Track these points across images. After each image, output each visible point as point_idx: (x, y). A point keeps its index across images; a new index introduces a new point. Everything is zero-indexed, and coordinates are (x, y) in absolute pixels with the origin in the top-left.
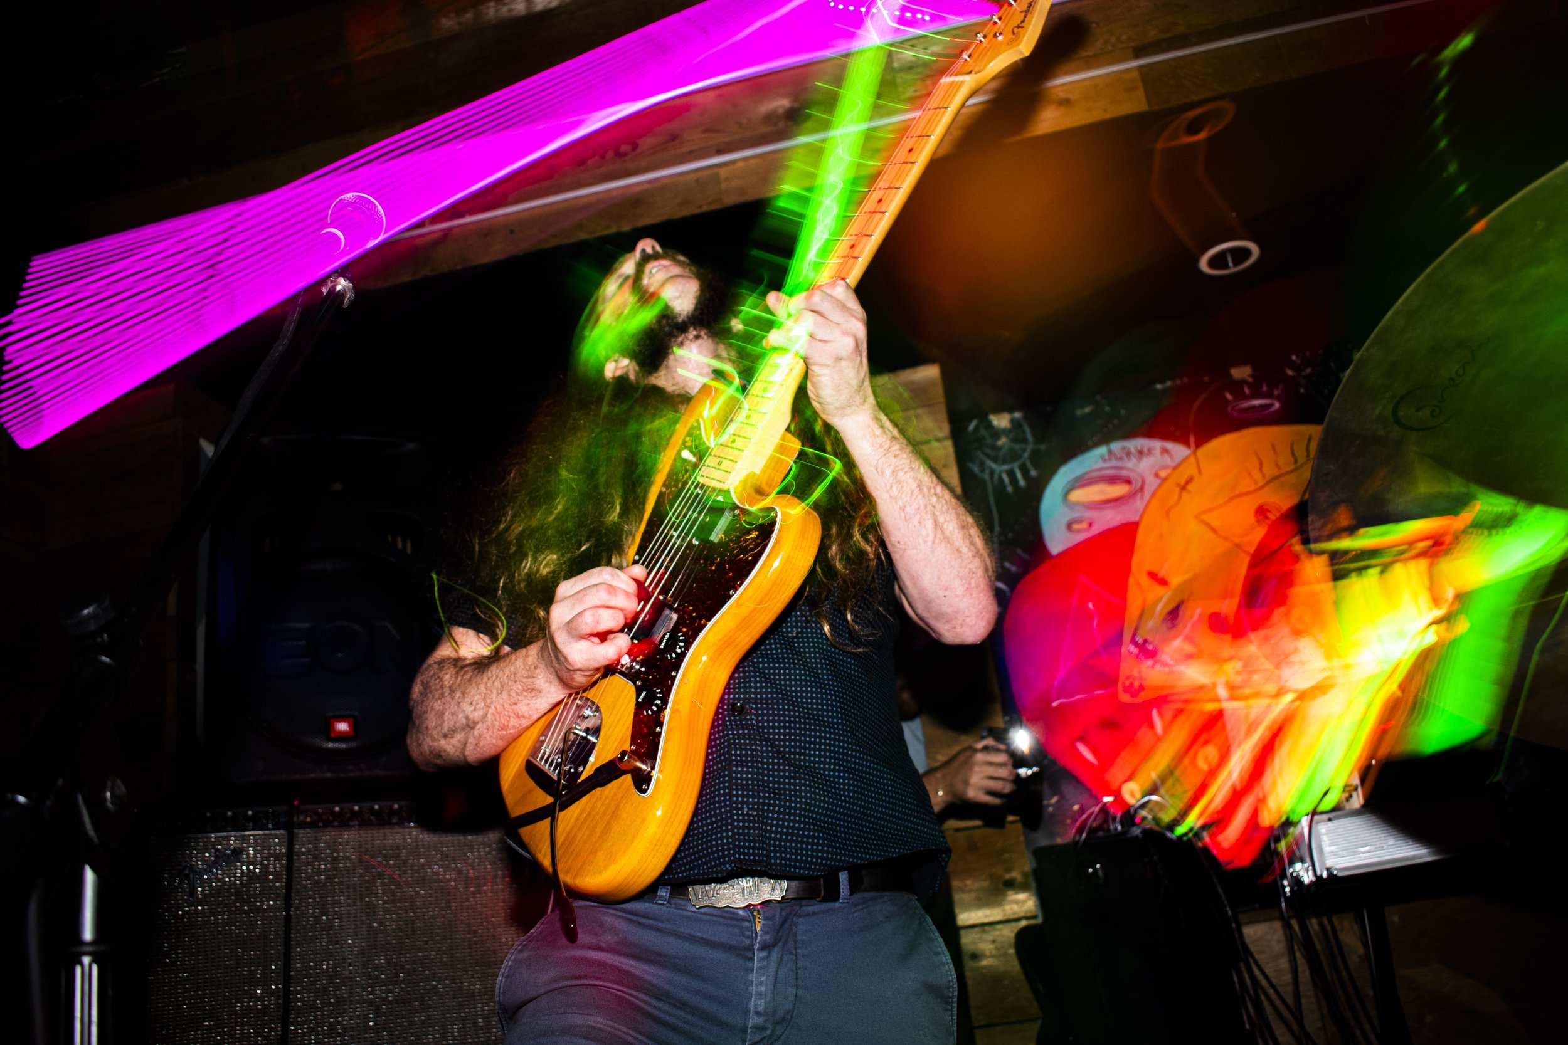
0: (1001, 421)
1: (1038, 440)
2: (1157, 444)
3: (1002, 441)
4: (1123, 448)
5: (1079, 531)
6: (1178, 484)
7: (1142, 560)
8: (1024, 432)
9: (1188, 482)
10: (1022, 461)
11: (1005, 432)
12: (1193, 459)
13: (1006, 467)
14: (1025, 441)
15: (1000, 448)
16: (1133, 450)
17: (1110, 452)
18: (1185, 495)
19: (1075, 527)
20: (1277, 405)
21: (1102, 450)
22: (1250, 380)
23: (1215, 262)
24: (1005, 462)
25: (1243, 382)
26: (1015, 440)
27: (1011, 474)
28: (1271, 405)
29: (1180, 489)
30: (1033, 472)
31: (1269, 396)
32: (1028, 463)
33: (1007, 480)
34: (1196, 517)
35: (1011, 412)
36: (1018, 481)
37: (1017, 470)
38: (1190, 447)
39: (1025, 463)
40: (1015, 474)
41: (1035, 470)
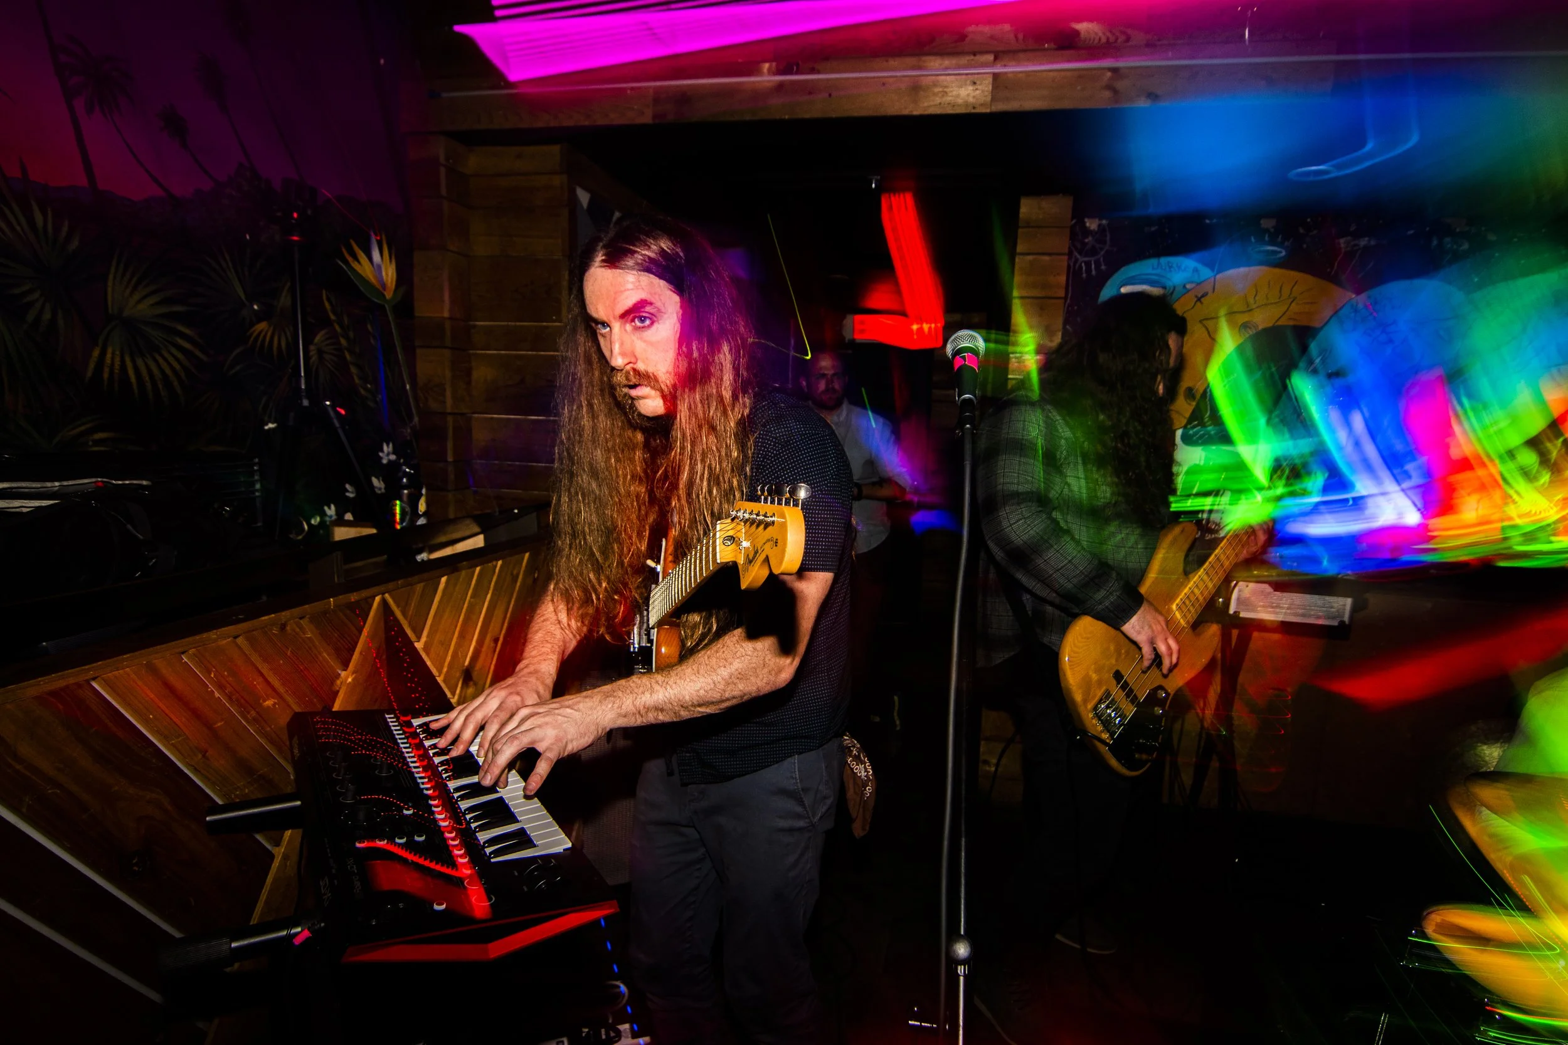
0: (1092, 224)
1: (1113, 244)
2: (1191, 262)
3: (1089, 240)
4: (1169, 262)
6: (1196, 296)
8: (1106, 236)
9: (1203, 296)
10: (1098, 257)
11: (1092, 233)
12: (1212, 280)
13: (1086, 259)
14: (1105, 243)
15: (1087, 244)
16: (1175, 265)
17: (1159, 264)
18: (1198, 303)
20: (1284, 253)
21: (1154, 261)
22: (1272, 230)
24: (1086, 256)
25: (1267, 230)
26: (1097, 240)
27: (1088, 264)
29: (1196, 299)
30: (1103, 267)
31: (1281, 245)
32: (1102, 259)
33: (1084, 268)
34: (1201, 321)
35: (1100, 219)
36: (1091, 271)
37: (1093, 262)
38: (1213, 270)
39: (1100, 259)
40: (1091, 265)
41: (1105, 265)
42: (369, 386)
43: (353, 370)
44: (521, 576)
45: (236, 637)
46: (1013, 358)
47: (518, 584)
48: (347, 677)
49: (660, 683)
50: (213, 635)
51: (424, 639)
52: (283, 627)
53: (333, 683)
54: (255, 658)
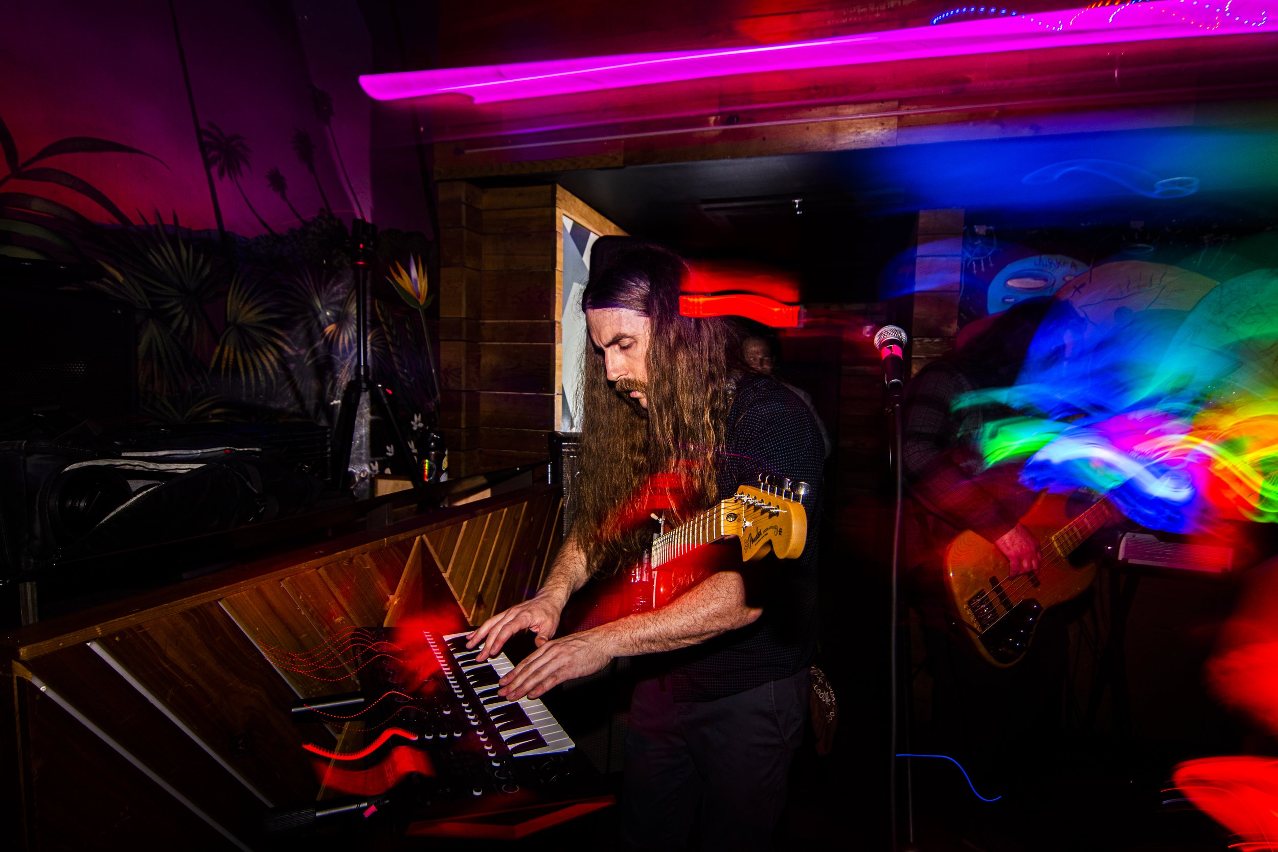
0: (981, 230)
1: (1000, 245)
2: (1070, 260)
3: (978, 242)
4: (1049, 260)
6: (1075, 287)
8: (992, 239)
11: (981, 237)
12: (1089, 272)
13: (976, 258)
14: (992, 244)
15: (976, 246)
16: (1054, 262)
17: (1040, 260)
18: (1077, 293)
19: (1007, 300)
20: (1153, 249)
21: (1036, 258)
22: (1141, 230)
24: (976, 255)
25: (1137, 230)
26: (986, 243)
27: (978, 263)
28: (1150, 248)
29: (1074, 289)
30: (991, 265)
32: (990, 258)
33: (975, 266)
35: (988, 226)
36: (981, 268)
37: (982, 261)
38: (1089, 266)
39: (988, 257)
40: (981, 263)
41: (993, 263)
42: (406, 371)
43: (395, 359)
44: (521, 521)
45: (318, 568)
46: (915, 341)
47: (519, 527)
48: (394, 600)
49: (652, 620)
50: (303, 566)
51: (449, 570)
52: (351, 560)
53: (384, 604)
54: (330, 583)
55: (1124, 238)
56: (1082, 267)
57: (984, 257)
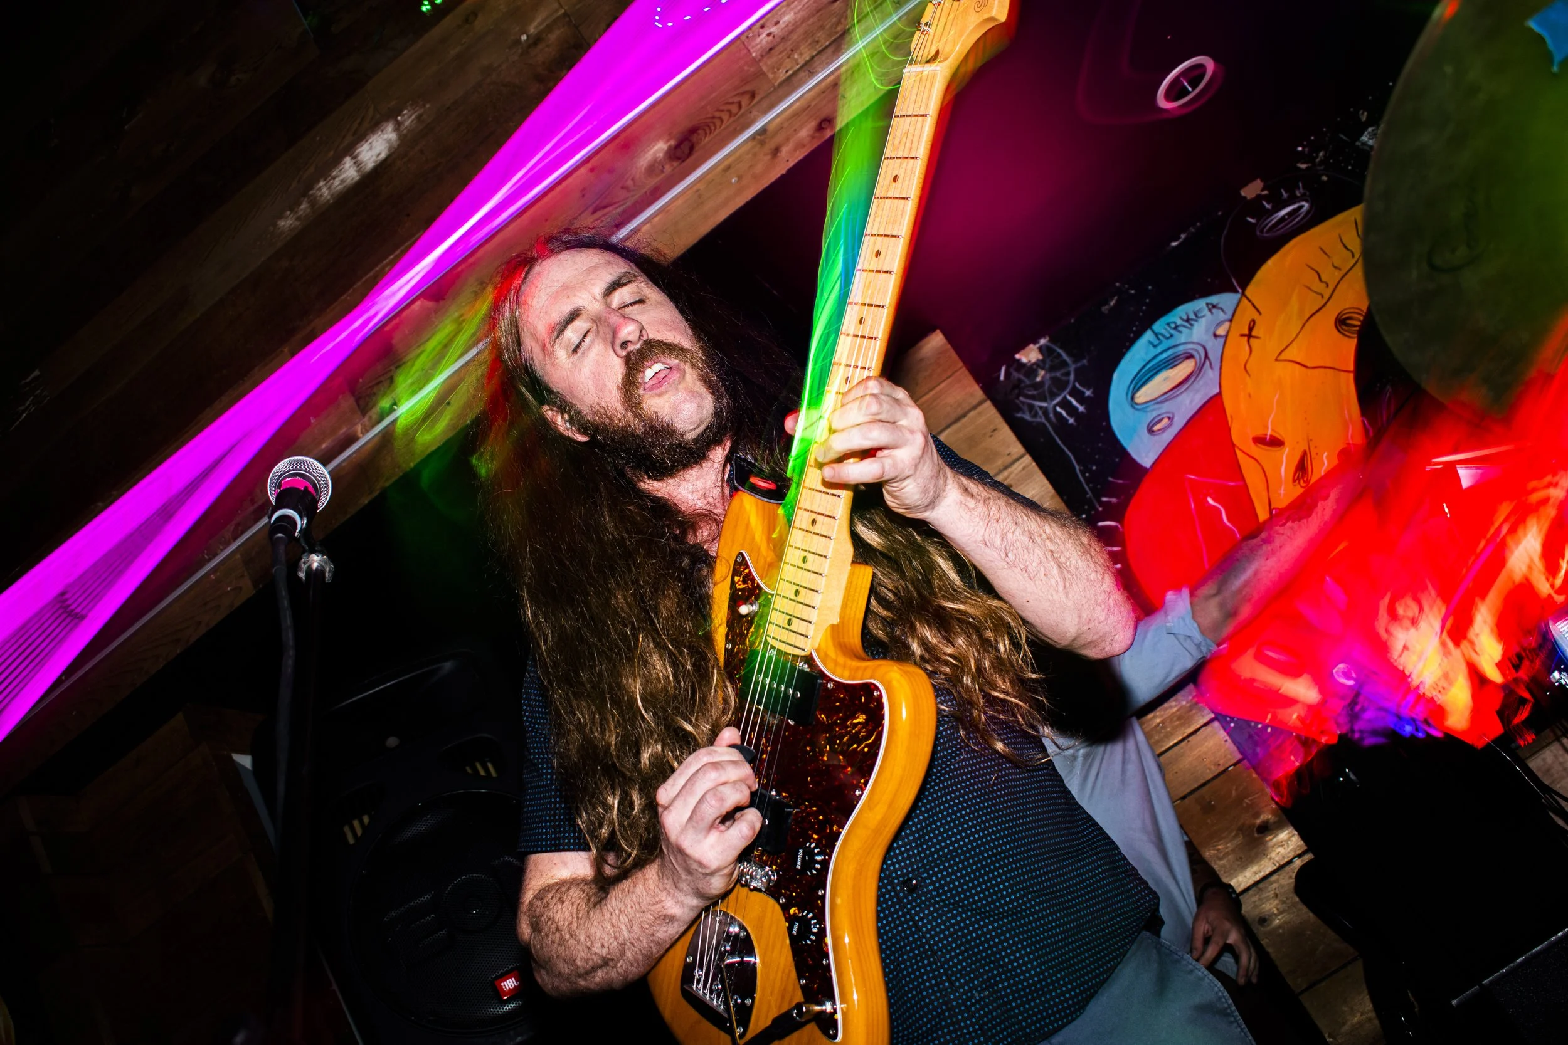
0: (1030, 355)
1: (1076, 358)
2: (1200, 304)
3: (1041, 375)
4: (1168, 324)
5: (1163, 430)
7: (1241, 433)
8: (1059, 355)
9: (1251, 329)
10: (1070, 386)
11: (1038, 365)
12: (1244, 300)
13: (1057, 400)
14: (1064, 364)
15: (1042, 383)
16: (1179, 322)
17: (1156, 335)
18: (1252, 340)
19: (1156, 428)
20: (1306, 205)
21: (1148, 336)
22: (1266, 192)
23: (1171, 95)
24: (1053, 396)
25: (1259, 197)
26: (1052, 369)
27: (1065, 404)
28: (1302, 207)
29: (1246, 338)
31: (1292, 200)
32: (1077, 385)
33: (1064, 413)
34: (1276, 360)
35: (1035, 342)
36: (1076, 409)
37: (1069, 398)
38: (1236, 291)
39: (1074, 386)
40: (1070, 402)
41: (1088, 389)
55: (1253, 221)
56: (1226, 300)
57: (1068, 390)
